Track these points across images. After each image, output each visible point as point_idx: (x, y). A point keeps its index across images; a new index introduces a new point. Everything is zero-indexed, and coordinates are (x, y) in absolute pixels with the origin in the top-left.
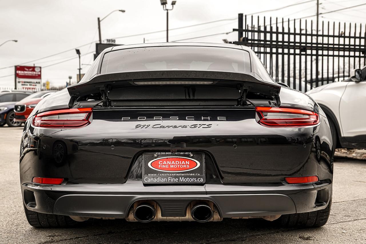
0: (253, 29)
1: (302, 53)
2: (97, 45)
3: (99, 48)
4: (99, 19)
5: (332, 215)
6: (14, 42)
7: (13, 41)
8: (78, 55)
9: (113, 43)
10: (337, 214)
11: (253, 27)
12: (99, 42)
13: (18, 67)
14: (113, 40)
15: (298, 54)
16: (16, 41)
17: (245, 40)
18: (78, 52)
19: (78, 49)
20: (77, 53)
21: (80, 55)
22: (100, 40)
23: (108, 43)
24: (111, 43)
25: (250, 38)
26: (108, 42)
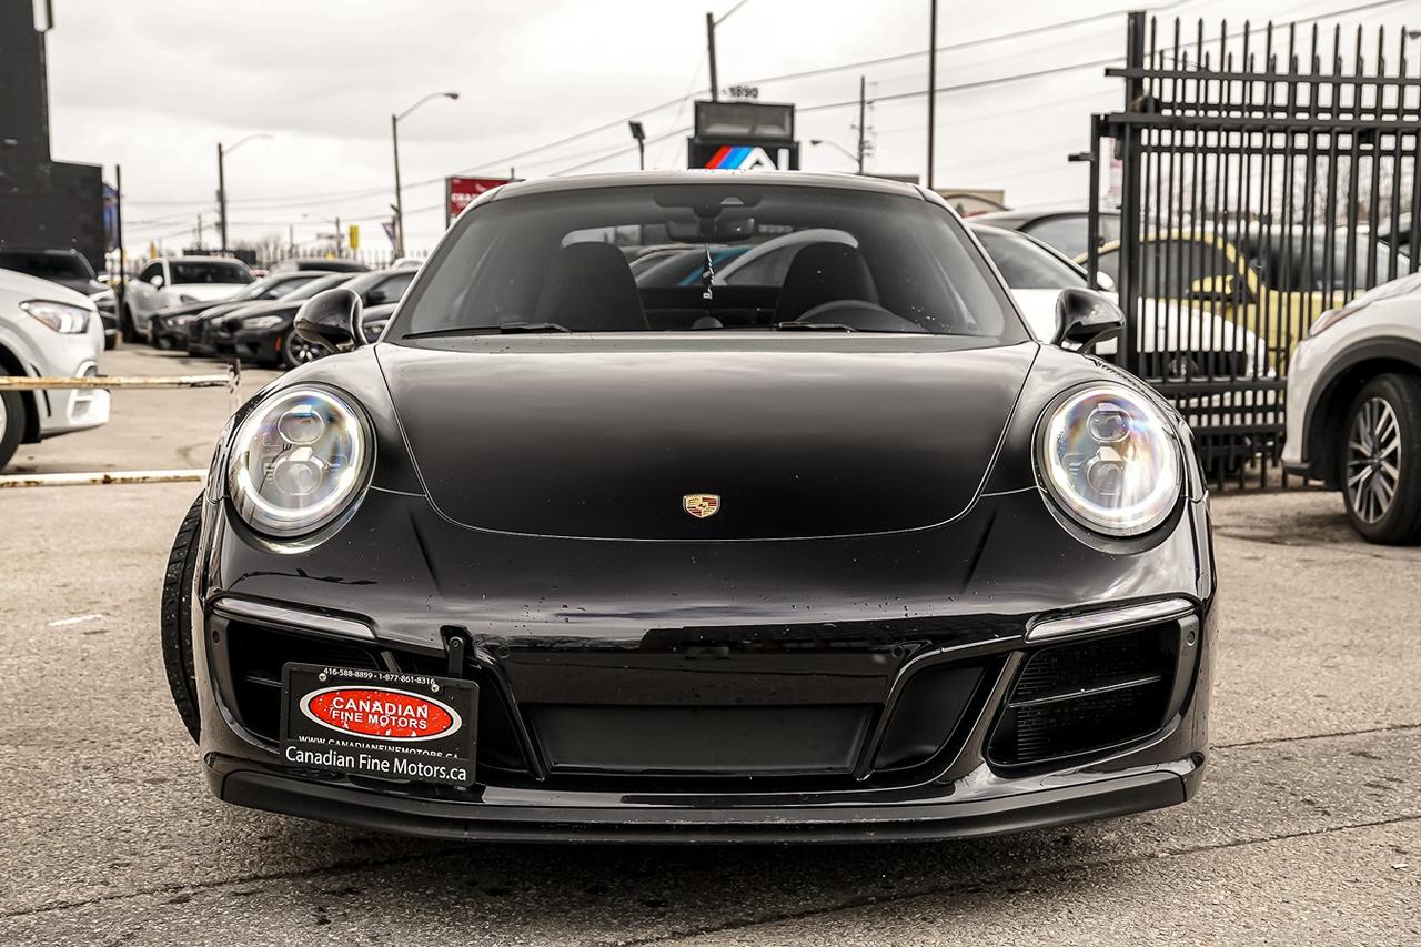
0: (1180, 67)
1: (1364, 147)
2: (699, 107)
3: (702, 116)
4: (710, 17)
5: (1377, 786)
6: (449, 99)
7: (447, 95)
8: (636, 143)
9: (751, 99)
10: (1396, 780)
11: (1180, 57)
12: (708, 97)
13: (457, 181)
14: (751, 87)
15: (1344, 152)
16: (455, 96)
17: (1151, 106)
18: (637, 130)
19: (636, 120)
20: (635, 136)
21: (645, 142)
22: (714, 90)
23: (735, 99)
24: (743, 99)
25: (1167, 98)
26: (734, 95)
